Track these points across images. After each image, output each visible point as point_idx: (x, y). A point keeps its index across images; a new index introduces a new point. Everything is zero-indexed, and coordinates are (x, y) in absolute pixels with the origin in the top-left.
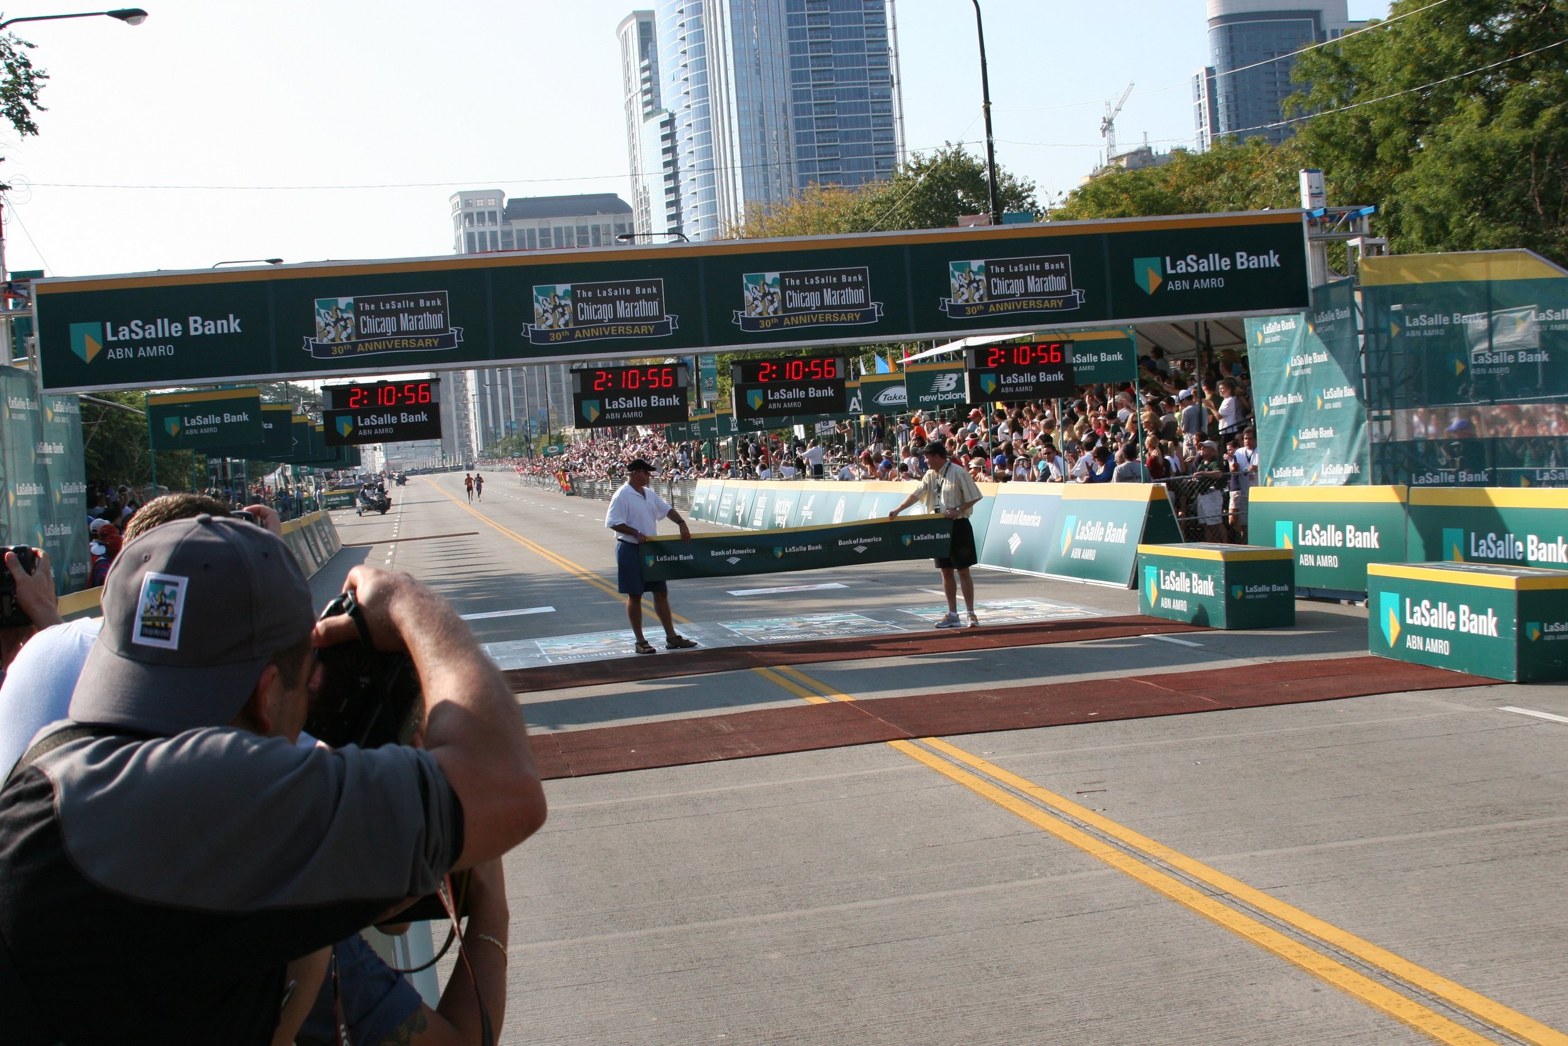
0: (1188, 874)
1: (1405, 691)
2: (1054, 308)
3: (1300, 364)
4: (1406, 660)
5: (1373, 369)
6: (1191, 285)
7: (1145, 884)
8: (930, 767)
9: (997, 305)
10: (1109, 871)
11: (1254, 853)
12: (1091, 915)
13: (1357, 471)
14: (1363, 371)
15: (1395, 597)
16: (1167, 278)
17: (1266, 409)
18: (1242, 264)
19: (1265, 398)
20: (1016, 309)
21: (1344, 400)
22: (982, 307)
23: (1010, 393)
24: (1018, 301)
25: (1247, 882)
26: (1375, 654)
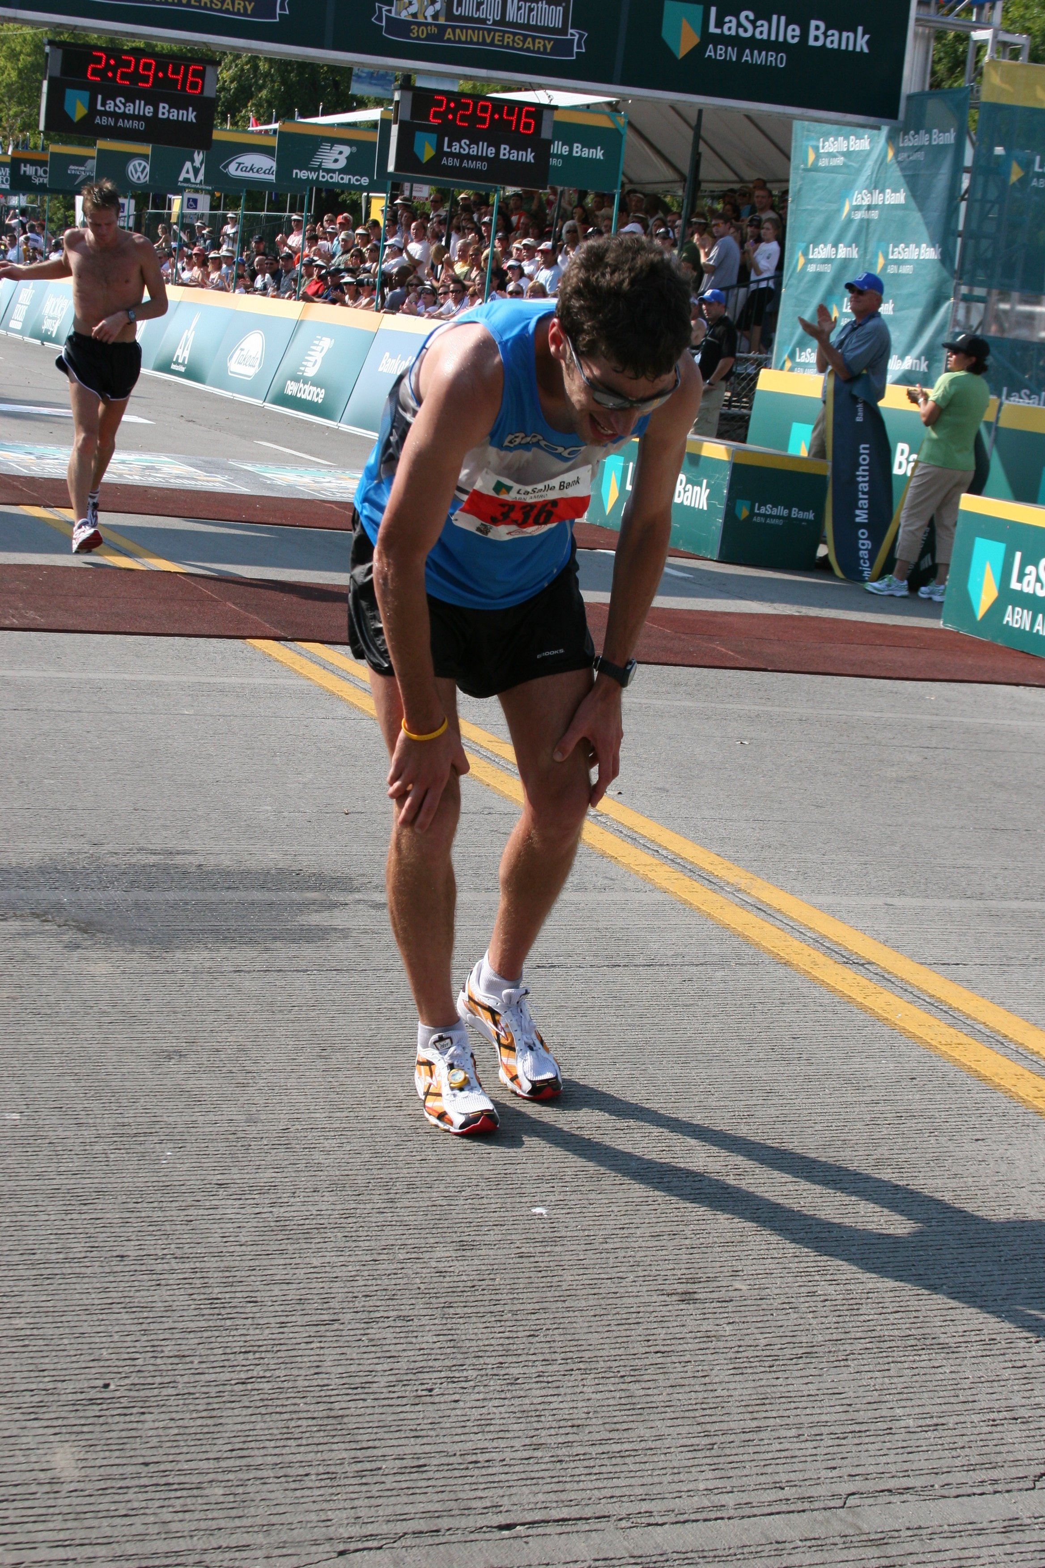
0: (787, 916)
1: (1017, 685)
2: (538, 52)
3: (866, 203)
4: (1000, 642)
5: (974, 225)
6: (740, 55)
7: (726, 927)
8: (320, 686)
9: (458, 31)
10: (660, 897)
11: (889, 900)
12: (650, 971)
13: (923, 367)
14: (961, 227)
15: (999, 548)
16: (707, 39)
17: (802, 261)
18: (816, 38)
19: (803, 245)
20: (484, 43)
21: (919, 263)
22: (435, 30)
23: (453, 167)
24: (489, 31)
25: (896, 948)
26: (949, 627)
